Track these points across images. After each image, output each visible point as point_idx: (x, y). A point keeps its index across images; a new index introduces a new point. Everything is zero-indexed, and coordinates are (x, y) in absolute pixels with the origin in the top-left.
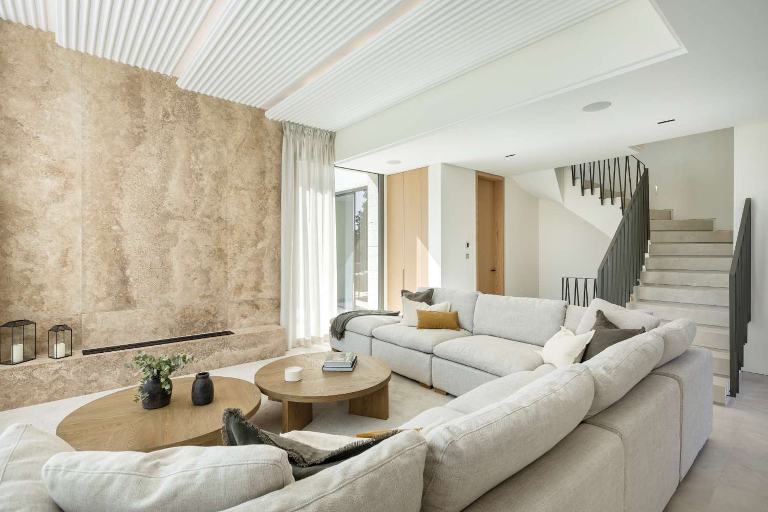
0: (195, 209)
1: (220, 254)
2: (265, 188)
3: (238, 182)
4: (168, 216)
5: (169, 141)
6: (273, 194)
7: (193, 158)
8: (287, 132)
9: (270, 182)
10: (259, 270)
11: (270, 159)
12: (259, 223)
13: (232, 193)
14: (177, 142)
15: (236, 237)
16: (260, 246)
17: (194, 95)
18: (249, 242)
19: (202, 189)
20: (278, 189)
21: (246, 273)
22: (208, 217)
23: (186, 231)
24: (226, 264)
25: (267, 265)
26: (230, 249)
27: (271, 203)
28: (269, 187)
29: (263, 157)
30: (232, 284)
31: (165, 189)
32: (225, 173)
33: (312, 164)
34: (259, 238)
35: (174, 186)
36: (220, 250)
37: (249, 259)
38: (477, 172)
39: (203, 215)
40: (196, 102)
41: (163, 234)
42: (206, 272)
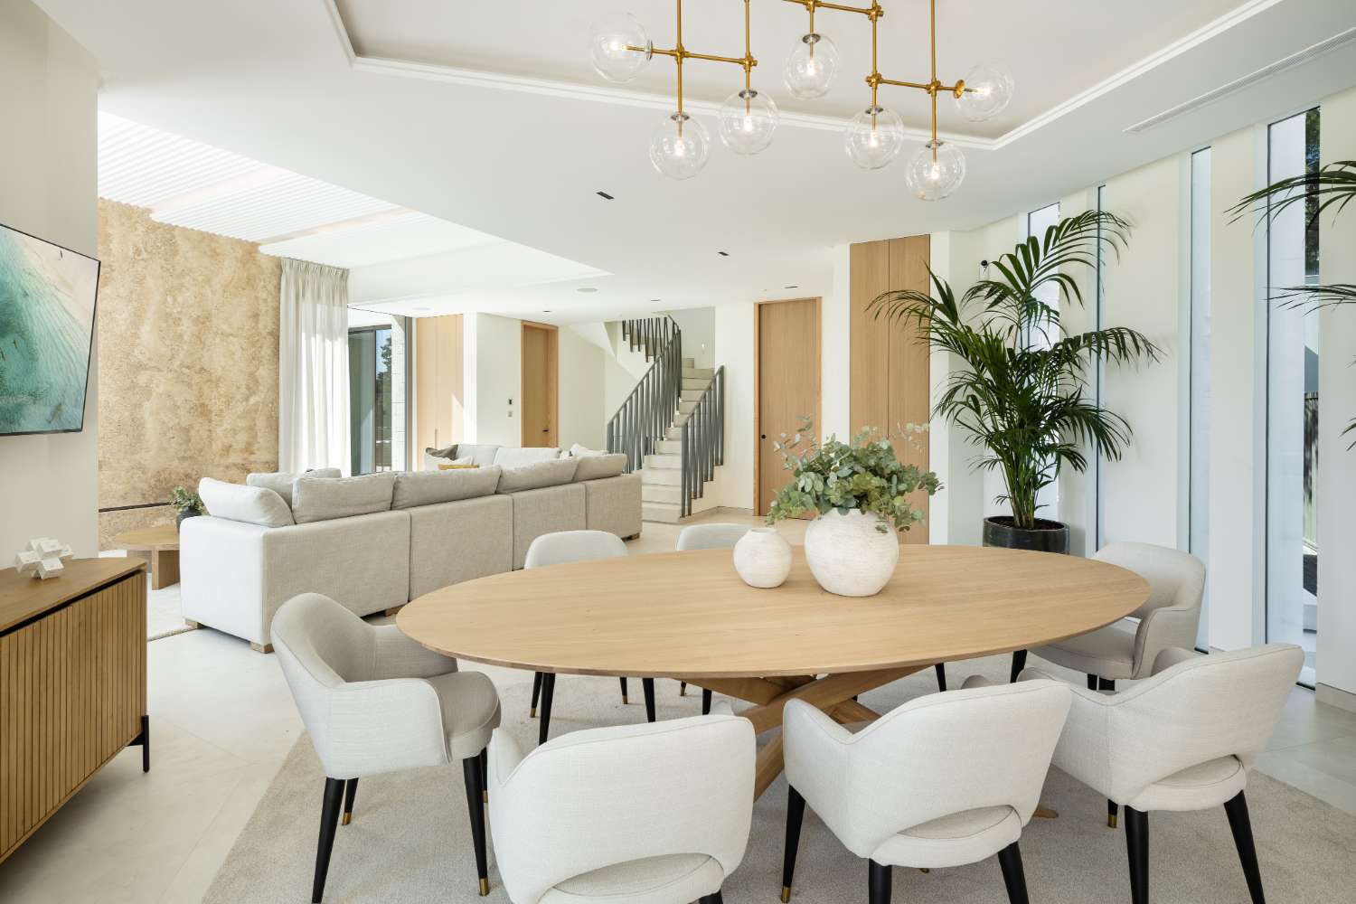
0: (173, 357)
1: (203, 411)
2: (259, 334)
3: (225, 327)
4: (140, 367)
5: (141, 281)
6: (269, 341)
7: (170, 300)
8: (287, 269)
9: (265, 327)
10: (252, 428)
11: (265, 300)
12: (252, 375)
13: (218, 340)
14: (150, 282)
15: (222, 390)
16: (252, 401)
17: (171, 228)
18: (238, 397)
19: (181, 336)
20: (275, 335)
21: (235, 431)
22: (188, 367)
23: (161, 384)
24: (210, 421)
25: (261, 423)
26: (216, 405)
27: (267, 351)
28: (264, 333)
29: (257, 298)
30: (217, 445)
31: (136, 336)
32: (208, 317)
33: (319, 306)
34: (251, 391)
35: (147, 332)
36: (203, 405)
37: (239, 417)
38: (523, 321)
39: (182, 365)
40: (174, 237)
41: (133, 386)
42: (186, 430)
